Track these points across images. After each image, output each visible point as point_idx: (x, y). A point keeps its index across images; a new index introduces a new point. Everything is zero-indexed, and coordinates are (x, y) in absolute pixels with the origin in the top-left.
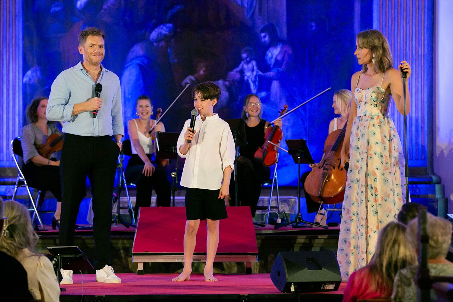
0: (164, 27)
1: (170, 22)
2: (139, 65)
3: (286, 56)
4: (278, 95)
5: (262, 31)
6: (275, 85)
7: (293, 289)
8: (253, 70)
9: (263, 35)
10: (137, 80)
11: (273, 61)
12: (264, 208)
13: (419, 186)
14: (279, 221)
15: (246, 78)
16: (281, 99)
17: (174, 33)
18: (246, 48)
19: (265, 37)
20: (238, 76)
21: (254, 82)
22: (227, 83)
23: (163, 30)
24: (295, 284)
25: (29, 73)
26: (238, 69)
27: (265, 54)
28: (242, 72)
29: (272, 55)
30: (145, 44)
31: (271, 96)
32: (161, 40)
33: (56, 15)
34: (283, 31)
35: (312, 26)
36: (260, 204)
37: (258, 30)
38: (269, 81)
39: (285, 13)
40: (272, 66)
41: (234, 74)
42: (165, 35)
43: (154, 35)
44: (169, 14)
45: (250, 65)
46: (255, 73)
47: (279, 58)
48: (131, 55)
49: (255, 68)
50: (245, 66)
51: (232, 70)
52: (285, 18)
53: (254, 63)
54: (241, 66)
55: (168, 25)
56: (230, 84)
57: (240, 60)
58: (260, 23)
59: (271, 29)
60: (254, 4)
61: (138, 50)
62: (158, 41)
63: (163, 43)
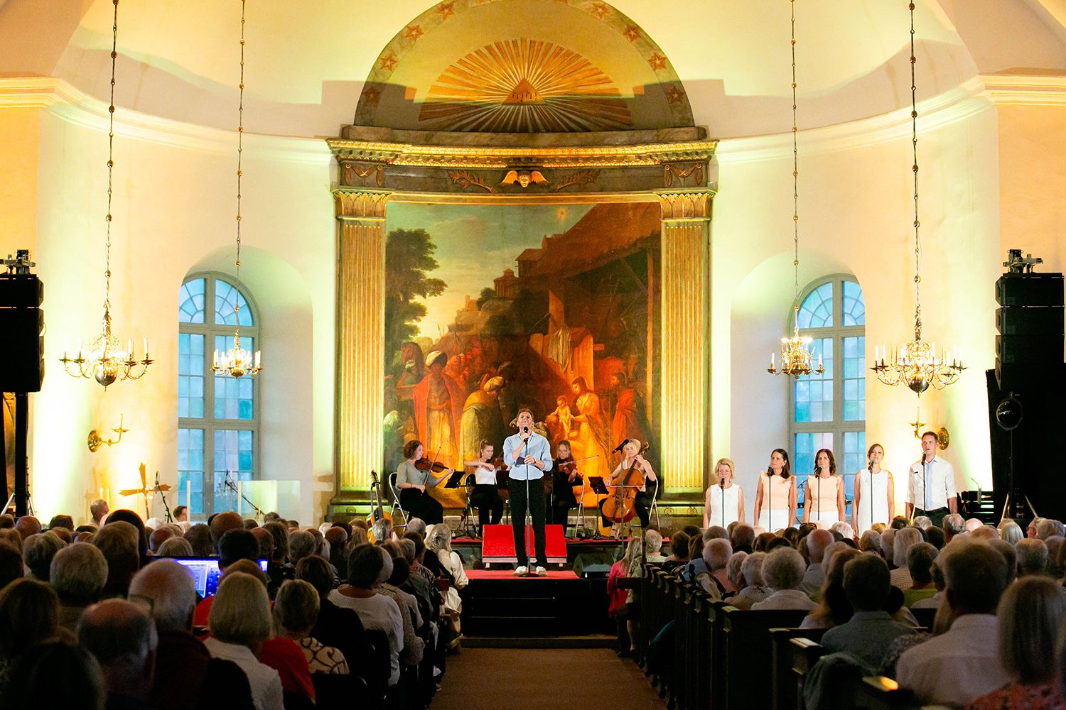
0: (495, 380)
1: (500, 376)
2: (476, 410)
3: (593, 403)
4: (587, 435)
5: (574, 383)
6: (585, 427)
7: (586, 576)
8: (566, 415)
9: (574, 386)
10: (474, 422)
11: (583, 407)
12: (573, 526)
13: (696, 507)
14: (584, 535)
15: (560, 420)
16: (588, 437)
17: (503, 385)
18: (561, 397)
19: (576, 387)
20: (554, 419)
21: (567, 424)
22: (546, 424)
23: (496, 381)
24: (588, 573)
25: (388, 415)
26: (555, 413)
27: (575, 401)
28: (557, 416)
29: (582, 402)
30: (479, 393)
31: (581, 435)
32: (493, 390)
33: (409, 370)
34: (590, 384)
35: (613, 379)
36: (570, 523)
37: (570, 382)
38: (580, 423)
39: (592, 368)
40: (581, 411)
41: (552, 417)
42: (496, 386)
43: (487, 386)
44: (499, 370)
45: (564, 410)
46: (568, 416)
47: (588, 405)
48: (468, 402)
49: (568, 412)
50: (560, 411)
51: (549, 414)
52: (592, 373)
53: (567, 408)
54: (556, 410)
55: (499, 377)
56: (548, 425)
57: (556, 406)
58: (572, 377)
59: (581, 381)
60: (568, 362)
61: (474, 398)
62: (491, 390)
63: (494, 392)
